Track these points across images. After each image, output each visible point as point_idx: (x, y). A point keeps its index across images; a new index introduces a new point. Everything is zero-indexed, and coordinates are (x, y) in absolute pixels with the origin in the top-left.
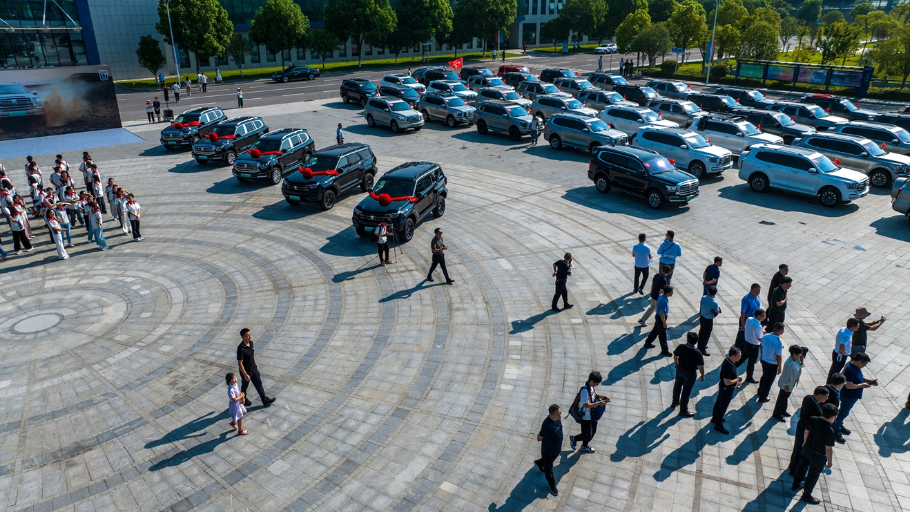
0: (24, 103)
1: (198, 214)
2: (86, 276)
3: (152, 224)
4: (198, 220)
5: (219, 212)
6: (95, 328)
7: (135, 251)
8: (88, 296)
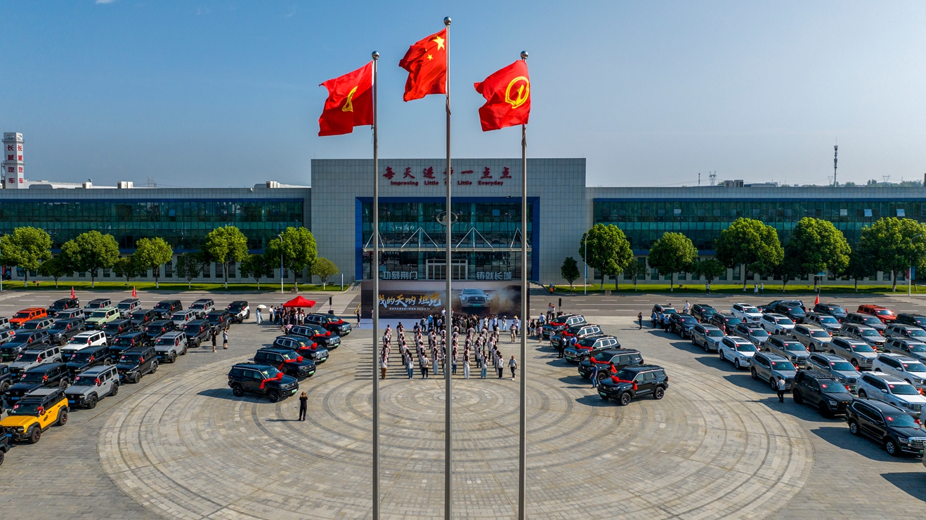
0: (481, 299)
2: (471, 387)
5: (545, 374)
6: (465, 404)
7: (495, 383)
8: (468, 393)
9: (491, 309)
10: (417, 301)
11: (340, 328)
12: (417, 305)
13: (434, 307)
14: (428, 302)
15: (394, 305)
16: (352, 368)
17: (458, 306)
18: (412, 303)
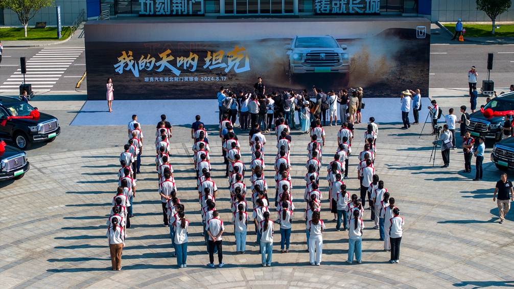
0: (332, 58)
1: (468, 243)
3: (413, 243)
4: (465, 251)
5: (494, 245)
7: (384, 273)
9: (352, 78)
10: (201, 62)
11: (33, 129)
12: (200, 70)
13: (235, 75)
14: (223, 65)
15: (154, 73)
16: (45, 234)
17: (285, 71)
18: (191, 66)
